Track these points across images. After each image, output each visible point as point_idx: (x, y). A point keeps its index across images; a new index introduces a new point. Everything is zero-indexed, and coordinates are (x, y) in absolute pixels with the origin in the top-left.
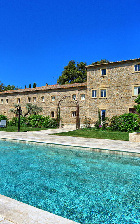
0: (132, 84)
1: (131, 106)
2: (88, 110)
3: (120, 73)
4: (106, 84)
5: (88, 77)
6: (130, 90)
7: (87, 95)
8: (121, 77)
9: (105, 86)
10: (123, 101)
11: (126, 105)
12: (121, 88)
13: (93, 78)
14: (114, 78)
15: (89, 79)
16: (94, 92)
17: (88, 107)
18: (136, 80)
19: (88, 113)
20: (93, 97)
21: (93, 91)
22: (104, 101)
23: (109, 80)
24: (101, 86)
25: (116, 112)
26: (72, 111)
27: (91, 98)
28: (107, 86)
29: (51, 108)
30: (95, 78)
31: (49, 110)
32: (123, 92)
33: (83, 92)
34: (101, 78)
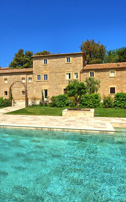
0: (65, 71)
1: (64, 86)
2: (35, 90)
3: (57, 63)
4: (47, 70)
5: (34, 64)
6: (64, 76)
7: (34, 79)
8: (57, 66)
9: (46, 72)
10: (59, 84)
11: (61, 86)
12: (58, 74)
13: (38, 66)
14: (53, 66)
15: (35, 66)
16: (39, 77)
17: (35, 88)
18: (67, 69)
19: (34, 92)
20: (38, 80)
21: (38, 75)
22: (46, 83)
23: (50, 67)
24: (44, 72)
25: (55, 91)
26: (22, 90)
27: (36, 81)
28: (48, 72)
29: (4, 89)
30: (39, 66)
31: (3, 90)
32: (59, 77)
33: (31, 76)
34: (43, 66)
